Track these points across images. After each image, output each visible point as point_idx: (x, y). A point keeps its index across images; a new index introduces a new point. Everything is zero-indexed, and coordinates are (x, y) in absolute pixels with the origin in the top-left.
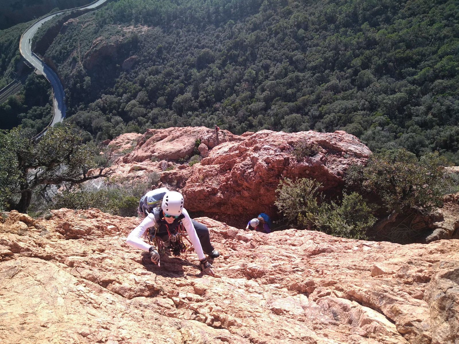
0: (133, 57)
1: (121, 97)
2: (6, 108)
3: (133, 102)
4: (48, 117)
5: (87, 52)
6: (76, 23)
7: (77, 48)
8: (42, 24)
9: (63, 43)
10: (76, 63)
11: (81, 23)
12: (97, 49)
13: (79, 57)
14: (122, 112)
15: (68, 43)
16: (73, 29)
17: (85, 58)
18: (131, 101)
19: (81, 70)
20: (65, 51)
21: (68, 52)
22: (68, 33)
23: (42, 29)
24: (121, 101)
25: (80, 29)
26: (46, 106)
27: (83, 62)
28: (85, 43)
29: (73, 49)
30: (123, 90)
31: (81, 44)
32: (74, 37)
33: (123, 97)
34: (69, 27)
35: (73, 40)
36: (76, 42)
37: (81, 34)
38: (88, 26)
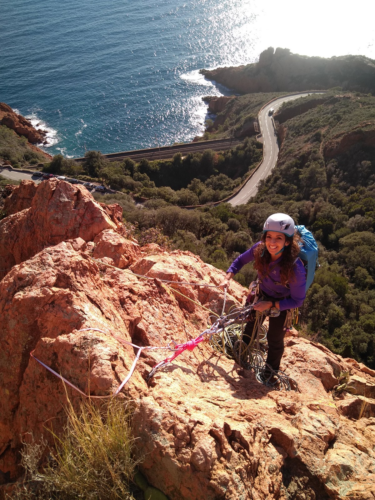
1: (350, 217)
2: (194, 161)
4: (227, 193)
5: (342, 132)
6: (354, 101)
7: (331, 125)
8: (309, 95)
9: (316, 116)
10: (314, 141)
11: (361, 103)
12: (362, 129)
13: (324, 137)
14: (332, 241)
15: (323, 118)
16: (344, 105)
17: (333, 138)
18: (364, 232)
19: (315, 152)
20: (312, 125)
21: (315, 127)
22: (334, 108)
23: (305, 98)
24: (344, 222)
25: (354, 108)
26: (236, 180)
27: (327, 143)
28: (347, 123)
29: (324, 126)
30: (362, 207)
31: (341, 123)
32: (337, 113)
33: (353, 218)
34: (340, 102)
35: (334, 115)
36: (335, 119)
37: (350, 113)
38: (369, 108)
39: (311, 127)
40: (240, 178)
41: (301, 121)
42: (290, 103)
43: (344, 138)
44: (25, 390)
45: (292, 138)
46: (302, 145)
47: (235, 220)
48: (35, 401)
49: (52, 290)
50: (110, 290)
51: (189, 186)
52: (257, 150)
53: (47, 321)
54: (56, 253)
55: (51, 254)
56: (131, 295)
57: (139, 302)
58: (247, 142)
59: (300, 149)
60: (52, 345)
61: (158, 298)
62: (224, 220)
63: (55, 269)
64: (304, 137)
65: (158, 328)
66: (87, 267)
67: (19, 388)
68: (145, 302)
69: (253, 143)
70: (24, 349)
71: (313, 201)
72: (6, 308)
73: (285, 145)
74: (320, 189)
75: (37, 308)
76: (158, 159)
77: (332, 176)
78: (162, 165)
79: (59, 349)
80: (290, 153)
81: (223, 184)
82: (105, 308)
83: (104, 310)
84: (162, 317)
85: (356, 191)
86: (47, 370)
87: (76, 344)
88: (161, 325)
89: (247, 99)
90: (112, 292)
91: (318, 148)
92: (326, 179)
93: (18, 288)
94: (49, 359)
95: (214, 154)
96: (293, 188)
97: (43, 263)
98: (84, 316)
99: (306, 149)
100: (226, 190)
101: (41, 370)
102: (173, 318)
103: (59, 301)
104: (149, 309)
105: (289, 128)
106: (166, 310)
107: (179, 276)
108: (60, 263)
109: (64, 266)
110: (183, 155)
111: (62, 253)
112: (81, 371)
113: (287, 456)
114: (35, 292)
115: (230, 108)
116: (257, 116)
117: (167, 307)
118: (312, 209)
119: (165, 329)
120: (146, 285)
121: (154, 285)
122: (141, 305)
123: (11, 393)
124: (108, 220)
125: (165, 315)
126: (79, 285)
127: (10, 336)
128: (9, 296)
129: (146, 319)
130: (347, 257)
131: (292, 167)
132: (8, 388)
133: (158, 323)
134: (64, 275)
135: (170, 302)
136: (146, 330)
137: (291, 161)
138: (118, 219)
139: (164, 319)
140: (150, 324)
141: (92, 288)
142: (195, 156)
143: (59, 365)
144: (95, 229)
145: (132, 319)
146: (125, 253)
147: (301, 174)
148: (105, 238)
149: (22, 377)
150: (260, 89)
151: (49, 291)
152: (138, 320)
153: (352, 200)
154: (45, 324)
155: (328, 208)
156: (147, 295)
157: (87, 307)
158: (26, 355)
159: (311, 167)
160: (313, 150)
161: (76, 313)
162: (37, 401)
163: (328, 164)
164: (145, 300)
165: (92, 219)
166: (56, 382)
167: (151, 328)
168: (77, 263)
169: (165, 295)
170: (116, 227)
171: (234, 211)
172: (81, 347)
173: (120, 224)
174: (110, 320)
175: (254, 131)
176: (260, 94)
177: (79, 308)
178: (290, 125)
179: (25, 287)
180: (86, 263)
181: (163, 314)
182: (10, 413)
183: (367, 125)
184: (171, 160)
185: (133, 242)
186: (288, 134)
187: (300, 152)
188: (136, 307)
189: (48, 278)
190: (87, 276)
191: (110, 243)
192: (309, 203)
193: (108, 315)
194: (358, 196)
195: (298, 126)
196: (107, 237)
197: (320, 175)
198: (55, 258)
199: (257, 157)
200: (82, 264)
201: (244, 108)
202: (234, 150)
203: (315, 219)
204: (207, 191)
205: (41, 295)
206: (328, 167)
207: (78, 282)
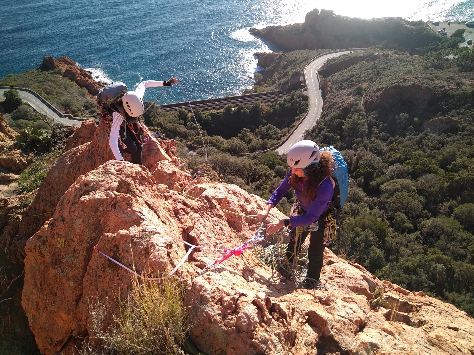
0: (454, 119)
1: (389, 165)
2: (244, 112)
3: (406, 181)
4: (274, 142)
5: (382, 86)
6: (392, 58)
7: (372, 80)
8: (351, 52)
9: (358, 71)
10: (356, 94)
11: (399, 60)
12: (401, 84)
13: (365, 91)
14: (373, 187)
15: (364, 73)
16: (384, 62)
17: (373, 92)
18: (402, 179)
19: (357, 105)
20: (354, 80)
21: (357, 82)
22: (374, 64)
23: (347, 55)
24: (384, 170)
25: (393, 65)
26: (283, 130)
27: (367, 97)
28: (387, 79)
29: (365, 81)
30: (400, 156)
31: (381, 78)
32: (378, 69)
33: (392, 166)
34: (380, 59)
35: (374, 71)
36: (375, 75)
37: (389, 69)
38: (406, 65)
39: (353, 81)
40: (287, 128)
41: (344, 76)
42: (334, 59)
43: (384, 92)
44: (88, 280)
45: (335, 91)
46: (345, 98)
47: (282, 167)
48: (97, 290)
49: (114, 193)
50: (166, 202)
51: (239, 135)
52: (303, 103)
53: (109, 220)
54: (118, 164)
55: (113, 165)
56: (185, 207)
57: (191, 213)
58: (293, 95)
59: (343, 102)
60: (113, 238)
61: (209, 213)
62: (272, 167)
63: (117, 177)
64: (346, 91)
65: (209, 237)
66: (145, 177)
67: (82, 280)
68: (197, 215)
69: (299, 96)
70: (88, 245)
71: (355, 150)
72: (72, 210)
73: (329, 98)
74: (361, 138)
75: (101, 209)
76: (211, 110)
77: (372, 127)
78: (214, 115)
79: (120, 241)
80: (334, 105)
81: (271, 133)
82: (161, 213)
83: (160, 215)
84: (212, 228)
85: (395, 141)
86: (109, 260)
87: (135, 235)
88: (211, 235)
89: (294, 55)
90: (168, 204)
91: (359, 101)
92: (367, 130)
93: (84, 193)
94: (111, 251)
95: (262, 106)
96: (336, 137)
97: (106, 172)
98: (143, 217)
99: (348, 102)
100: (274, 139)
101: (103, 262)
102: (222, 230)
103: (120, 203)
104: (200, 221)
105: (333, 83)
106: (216, 223)
107: (228, 199)
108: (122, 172)
109: (125, 175)
110: (234, 107)
111: (123, 164)
112: (139, 258)
113: (321, 335)
114: (99, 195)
115: (278, 64)
116: (303, 70)
117: (216, 220)
118: (355, 158)
119: (215, 239)
120: (198, 200)
121: (205, 201)
122: (193, 216)
123: (75, 284)
124: (163, 152)
125: (215, 227)
126: (138, 192)
127: (75, 234)
128: (75, 199)
129: (198, 229)
130: (387, 203)
131: (335, 119)
132: (72, 281)
133: (208, 233)
134: (125, 182)
135: (219, 216)
136: (198, 238)
137: (334, 113)
138: (173, 153)
139: (214, 230)
140: (201, 233)
141: (150, 196)
142: (244, 108)
143: (120, 255)
144: (152, 160)
145: (185, 227)
146: (179, 181)
147: (344, 125)
148: (161, 167)
149: (86, 270)
150: (306, 46)
151: (112, 193)
152: (190, 228)
153: (391, 150)
154: (108, 223)
155: (369, 156)
156: (199, 209)
157: (145, 210)
158: (90, 250)
159: (353, 119)
160: (355, 102)
161: (136, 214)
162: (99, 289)
163: (369, 115)
164: (197, 213)
165: (149, 151)
166: (117, 271)
167: (202, 237)
168: (137, 173)
169: (215, 210)
170: (171, 160)
171: (281, 159)
172: (140, 238)
173: (174, 157)
174: (165, 224)
175: (300, 85)
176: (306, 50)
177: (138, 210)
178: (334, 79)
179: (90, 192)
180: (145, 174)
181: (213, 226)
182: (74, 303)
183: (404, 81)
184: (223, 111)
185: (186, 173)
186: (331, 88)
187: (343, 105)
188: (189, 218)
189: (111, 183)
190: (146, 186)
191: (165, 172)
192: (351, 152)
193: (164, 219)
194: (397, 146)
195: (341, 81)
196: (162, 166)
197: (361, 126)
198: (118, 168)
199: (302, 109)
200: (141, 174)
201: (291, 63)
202: (282, 102)
203: (357, 167)
204: (256, 140)
205: (105, 197)
206: (369, 118)
207: (137, 189)
